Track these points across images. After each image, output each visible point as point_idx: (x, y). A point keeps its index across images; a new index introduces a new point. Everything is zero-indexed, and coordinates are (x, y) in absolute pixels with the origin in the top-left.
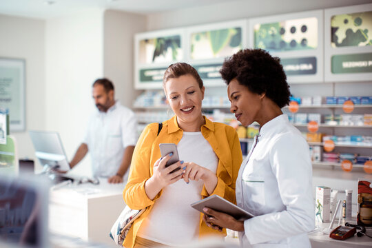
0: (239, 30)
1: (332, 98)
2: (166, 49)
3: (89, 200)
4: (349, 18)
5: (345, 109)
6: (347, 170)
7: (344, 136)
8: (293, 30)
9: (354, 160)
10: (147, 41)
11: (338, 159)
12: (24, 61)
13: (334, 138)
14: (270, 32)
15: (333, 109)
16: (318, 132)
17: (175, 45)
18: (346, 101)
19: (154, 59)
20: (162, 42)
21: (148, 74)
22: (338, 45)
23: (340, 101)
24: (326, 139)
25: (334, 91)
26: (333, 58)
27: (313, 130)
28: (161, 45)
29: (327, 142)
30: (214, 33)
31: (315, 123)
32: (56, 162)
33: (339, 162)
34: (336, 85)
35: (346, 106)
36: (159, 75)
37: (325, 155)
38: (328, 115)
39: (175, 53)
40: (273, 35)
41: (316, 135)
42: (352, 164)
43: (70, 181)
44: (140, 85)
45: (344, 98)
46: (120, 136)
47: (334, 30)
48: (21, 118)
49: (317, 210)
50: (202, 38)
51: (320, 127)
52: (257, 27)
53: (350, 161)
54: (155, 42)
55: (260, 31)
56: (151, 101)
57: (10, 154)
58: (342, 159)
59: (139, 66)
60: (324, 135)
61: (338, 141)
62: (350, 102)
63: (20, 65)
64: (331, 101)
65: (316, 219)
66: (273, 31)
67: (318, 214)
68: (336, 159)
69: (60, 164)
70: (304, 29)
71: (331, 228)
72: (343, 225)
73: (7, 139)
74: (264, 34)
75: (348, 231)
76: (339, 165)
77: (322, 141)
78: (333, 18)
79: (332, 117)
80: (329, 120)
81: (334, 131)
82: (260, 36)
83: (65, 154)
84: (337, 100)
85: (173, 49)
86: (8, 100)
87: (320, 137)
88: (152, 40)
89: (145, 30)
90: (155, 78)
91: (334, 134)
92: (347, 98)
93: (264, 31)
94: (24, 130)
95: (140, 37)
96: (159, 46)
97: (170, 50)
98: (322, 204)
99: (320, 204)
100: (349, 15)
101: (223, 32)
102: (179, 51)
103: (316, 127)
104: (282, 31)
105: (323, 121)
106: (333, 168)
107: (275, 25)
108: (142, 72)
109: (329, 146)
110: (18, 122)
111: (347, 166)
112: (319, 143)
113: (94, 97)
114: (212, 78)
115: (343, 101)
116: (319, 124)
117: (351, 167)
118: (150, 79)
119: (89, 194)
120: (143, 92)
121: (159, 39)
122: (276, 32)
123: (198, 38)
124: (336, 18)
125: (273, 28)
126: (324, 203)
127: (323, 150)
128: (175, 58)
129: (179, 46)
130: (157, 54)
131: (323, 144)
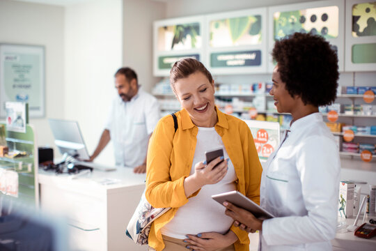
0: (259, 17)
1: (353, 88)
2: (185, 37)
3: (108, 191)
4: (371, 7)
5: (365, 99)
6: (366, 161)
7: (364, 127)
8: (313, 19)
9: (374, 150)
10: (166, 28)
11: (358, 150)
12: (43, 47)
13: (353, 128)
14: (290, 21)
15: (353, 99)
16: (337, 122)
17: (194, 32)
18: (366, 90)
19: (173, 46)
20: (181, 29)
21: (167, 61)
22: (359, 34)
23: (360, 90)
24: (345, 128)
25: (354, 80)
26: (353, 47)
27: (332, 120)
28: (181, 33)
29: (346, 132)
30: (233, 20)
31: (335, 112)
32: (76, 151)
33: (358, 152)
34: (356, 74)
35: (366, 96)
37: (344, 145)
38: (348, 105)
39: (194, 41)
40: (293, 23)
41: (336, 125)
42: (372, 154)
43: (89, 171)
44: (158, 72)
45: (364, 88)
46: (144, 123)
47: (355, 19)
48: (41, 105)
49: (340, 206)
50: (222, 26)
51: (339, 117)
52: (277, 15)
53: (369, 151)
54: (174, 28)
55: (280, 20)
56: (169, 88)
57: (29, 142)
58: (362, 149)
60: (343, 125)
61: (358, 131)
62: (371, 92)
63: (39, 51)
64: (352, 90)
65: (339, 214)
66: (293, 19)
67: (341, 209)
68: (356, 149)
69: (79, 153)
70: (325, 17)
71: (356, 225)
72: (368, 222)
73: (26, 127)
74: (284, 22)
75: (373, 229)
76: (359, 155)
77: (341, 131)
78: (354, 6)
79: (352, 107)
80: (349, 110)
81: (353, 121)
82: (280, 25)
83: (84, 143)
84: (358, 89)
85: (192, 36)
86: (28, 87)
87: (339, 127)
88: (172, 27)
89: (164, 17)
91: (353, 125)
92: (368, 88)
93: (284, 19)
94: (44, 116)
95: (159, 24)
96: (178, 33)
97: (189, 37)
98: (345, 199)
99: (343, 200)
100: (371, 3)
101: (243, 20)
102: (198, 38)
103: (336, 116)
104: (303, 20)
105: (343, 110)
106: (352, 158)
107: (296, 13)
108: (161, 59)
109: (349, 136)
110: (38, 108)
111: (367, 156)
112: (339, 133)
113: (116, 87)
114: (231, 66)
115: (364, 90)
116: (339, 114)
117: (371, 157)
118: (168, 66)
119: (108, 184)
120: (161, 79)
121: (178, 26)
122: (296, 20)
123: (217, 26)
124: (357, 7)
125: (293, 17)
126: (348, 199)
127: (343, 140)
128: (193, 46)
129: (198, 34)
130: (175, 41)
131: (343, 134)
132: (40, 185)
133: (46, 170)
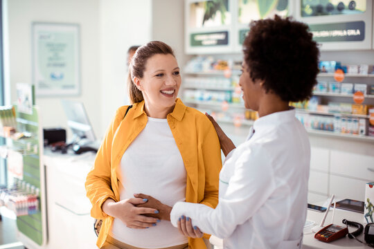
2: (215, 13)
10: (197, 4)
16: (363, 104)
17: (223, 8)
19: (203, 23)
20: (212, 5)
21: (198, 38)
24: (372, 111)
27: (359, 101)
28: (211, 8)
29: (372, 115)
31: (361, 93)
32: (83, 132)
36: (208, 40)
37: (371, 129)
39: (223, 17)
41: (362, 107)
44: (191, 50)
48: (76, 83)
50: (250, 1)
51: (366, 98)
54: (205, 5)
56: (200, 67)
59: (190, 30)
60: (370, 107)
67: (367, 215)
69: (86, 134)
77: (368, 113)
83: (90, 125)
85: (222, 12)
87: (365, 109)
88: (202, 3)
90: (205, 43)
96: (209, 10)
97: (218, 14)
99: (370, 205)
102: (228, 14)
103: (362, 98)
105: (369, 92)
108: (193, 36)
110: (72, 86)
112: (365, 116)
116: (366, 95)
118: (199, 44)
121: (209, 2)
123: (245, 2)
127: (369, 124)
128: (223, 22)
129: (227, 9)
130: (206, 17)
131: (369, 117)
132: (45, 167)
133: (53, 151)
